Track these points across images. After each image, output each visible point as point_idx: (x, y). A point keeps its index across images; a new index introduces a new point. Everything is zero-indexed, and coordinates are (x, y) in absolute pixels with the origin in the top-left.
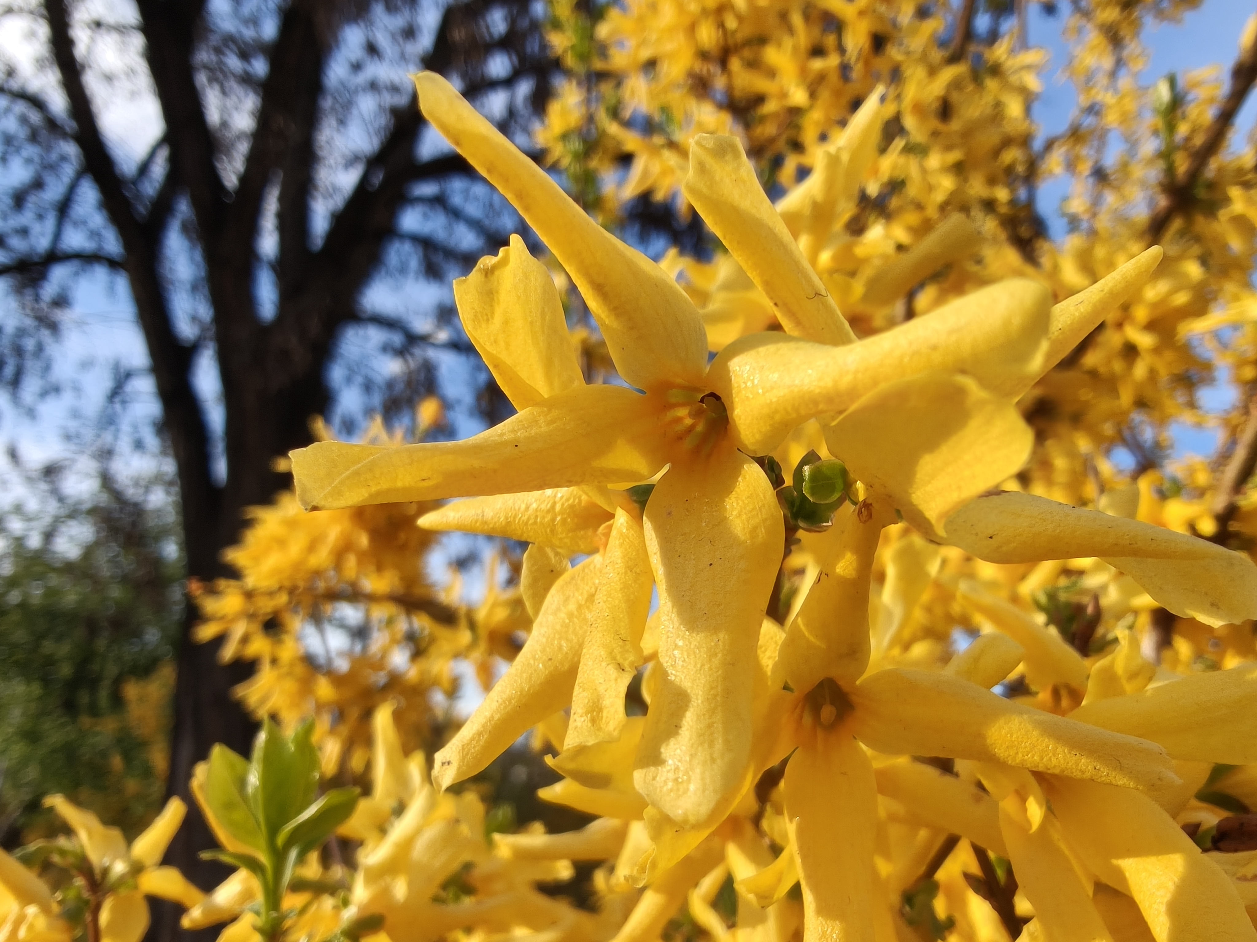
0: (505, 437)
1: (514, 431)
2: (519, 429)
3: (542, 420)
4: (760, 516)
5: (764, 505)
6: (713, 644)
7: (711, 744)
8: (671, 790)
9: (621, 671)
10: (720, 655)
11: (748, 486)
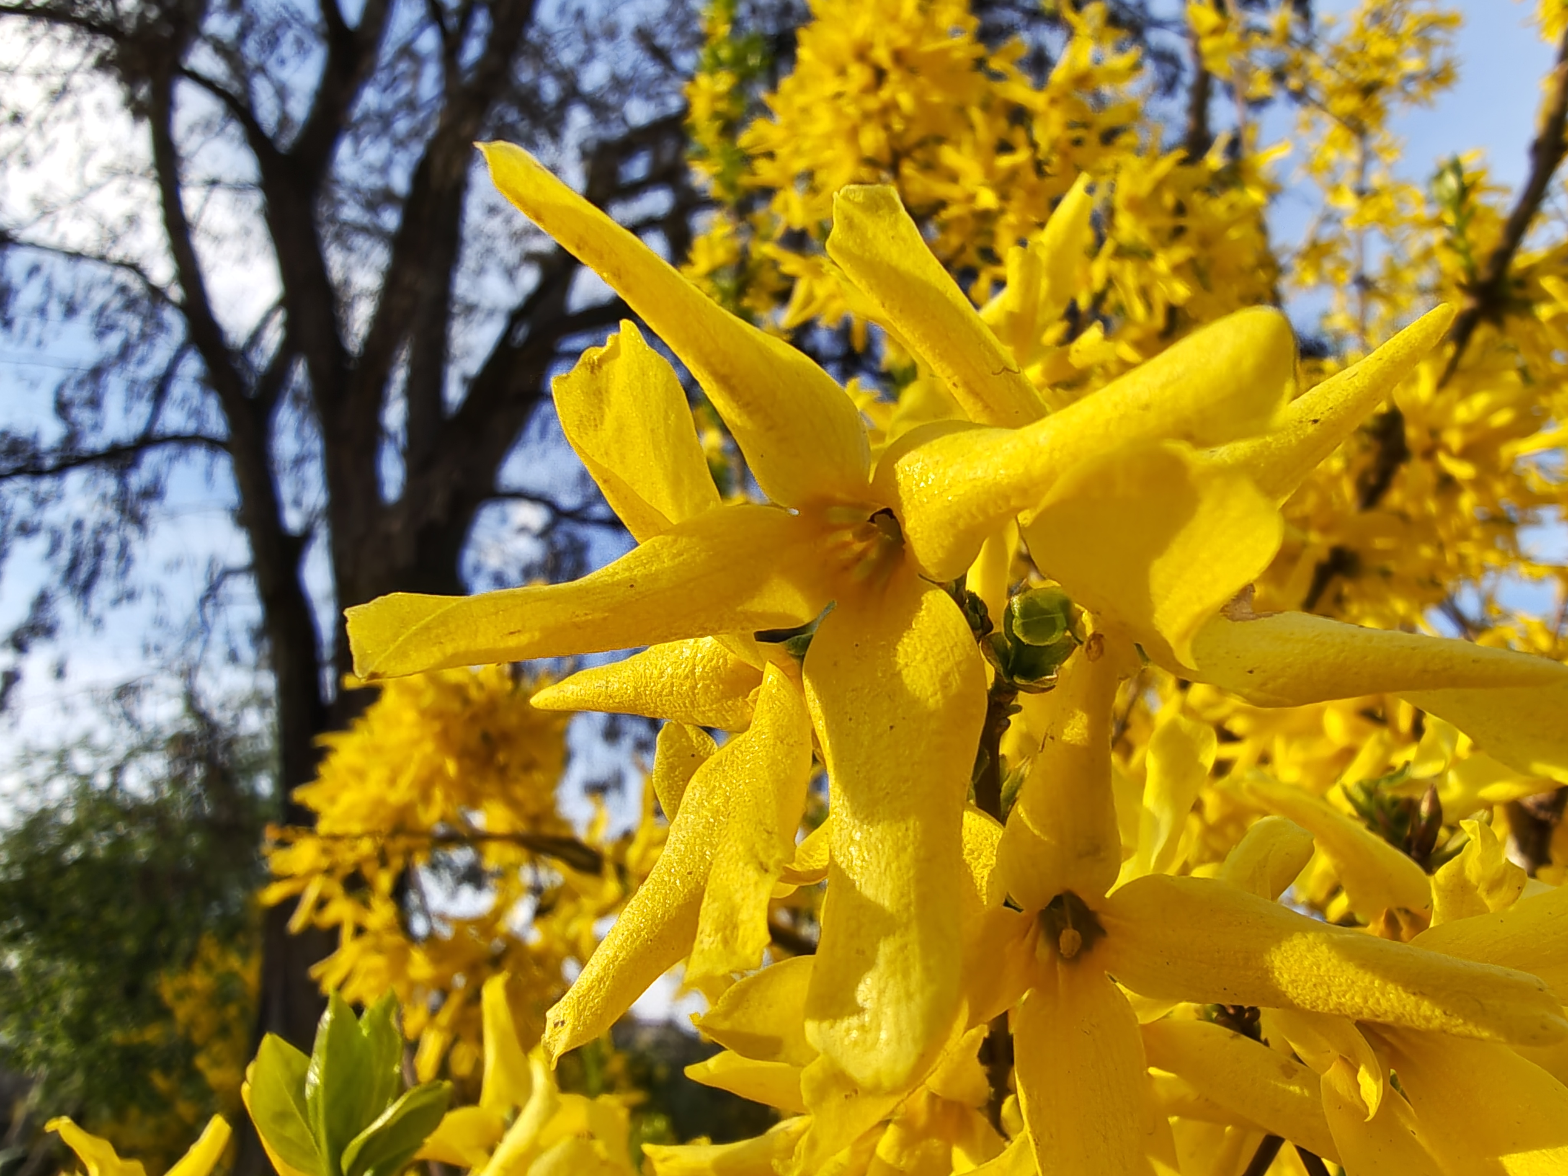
0: (618, 577)
1: (629, 569)
2: (637, 566)
3: (665, 554)
4: (951, 658)
5: (956, 644)
6: (899, 834)
7: (906, 974)
8: (855, 1043)
9: (763, 871)
10: (910, 849)
11: (934, 621)
